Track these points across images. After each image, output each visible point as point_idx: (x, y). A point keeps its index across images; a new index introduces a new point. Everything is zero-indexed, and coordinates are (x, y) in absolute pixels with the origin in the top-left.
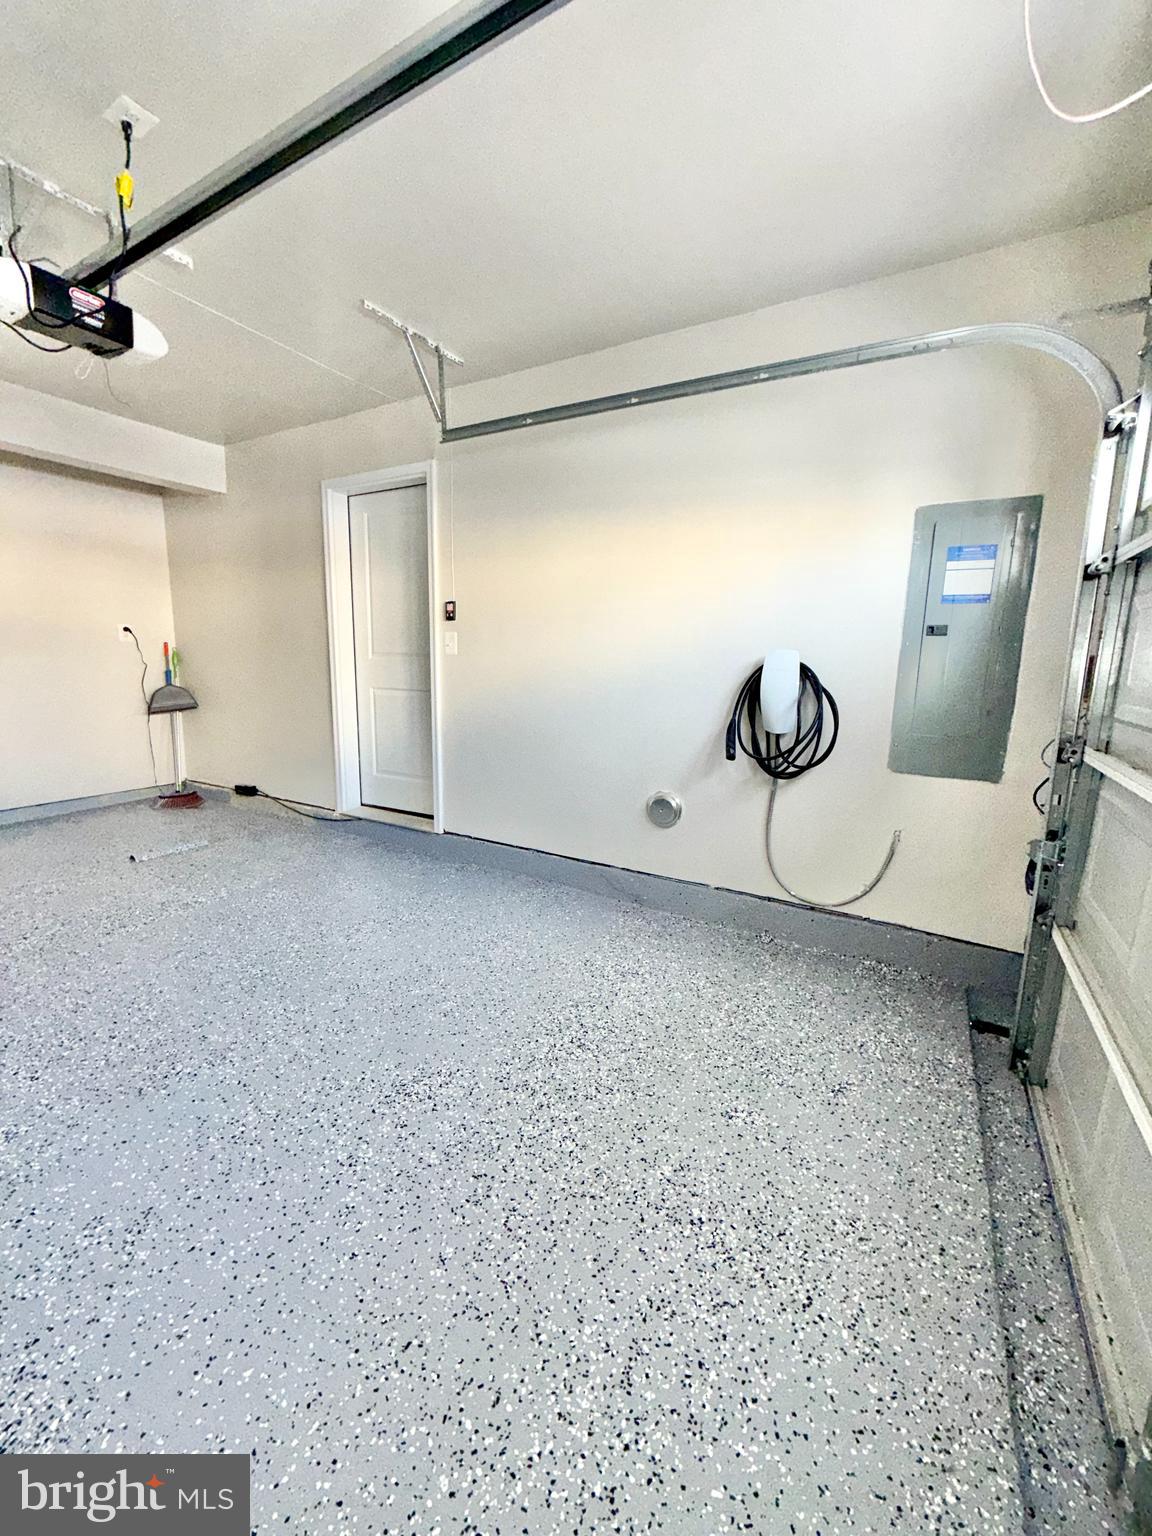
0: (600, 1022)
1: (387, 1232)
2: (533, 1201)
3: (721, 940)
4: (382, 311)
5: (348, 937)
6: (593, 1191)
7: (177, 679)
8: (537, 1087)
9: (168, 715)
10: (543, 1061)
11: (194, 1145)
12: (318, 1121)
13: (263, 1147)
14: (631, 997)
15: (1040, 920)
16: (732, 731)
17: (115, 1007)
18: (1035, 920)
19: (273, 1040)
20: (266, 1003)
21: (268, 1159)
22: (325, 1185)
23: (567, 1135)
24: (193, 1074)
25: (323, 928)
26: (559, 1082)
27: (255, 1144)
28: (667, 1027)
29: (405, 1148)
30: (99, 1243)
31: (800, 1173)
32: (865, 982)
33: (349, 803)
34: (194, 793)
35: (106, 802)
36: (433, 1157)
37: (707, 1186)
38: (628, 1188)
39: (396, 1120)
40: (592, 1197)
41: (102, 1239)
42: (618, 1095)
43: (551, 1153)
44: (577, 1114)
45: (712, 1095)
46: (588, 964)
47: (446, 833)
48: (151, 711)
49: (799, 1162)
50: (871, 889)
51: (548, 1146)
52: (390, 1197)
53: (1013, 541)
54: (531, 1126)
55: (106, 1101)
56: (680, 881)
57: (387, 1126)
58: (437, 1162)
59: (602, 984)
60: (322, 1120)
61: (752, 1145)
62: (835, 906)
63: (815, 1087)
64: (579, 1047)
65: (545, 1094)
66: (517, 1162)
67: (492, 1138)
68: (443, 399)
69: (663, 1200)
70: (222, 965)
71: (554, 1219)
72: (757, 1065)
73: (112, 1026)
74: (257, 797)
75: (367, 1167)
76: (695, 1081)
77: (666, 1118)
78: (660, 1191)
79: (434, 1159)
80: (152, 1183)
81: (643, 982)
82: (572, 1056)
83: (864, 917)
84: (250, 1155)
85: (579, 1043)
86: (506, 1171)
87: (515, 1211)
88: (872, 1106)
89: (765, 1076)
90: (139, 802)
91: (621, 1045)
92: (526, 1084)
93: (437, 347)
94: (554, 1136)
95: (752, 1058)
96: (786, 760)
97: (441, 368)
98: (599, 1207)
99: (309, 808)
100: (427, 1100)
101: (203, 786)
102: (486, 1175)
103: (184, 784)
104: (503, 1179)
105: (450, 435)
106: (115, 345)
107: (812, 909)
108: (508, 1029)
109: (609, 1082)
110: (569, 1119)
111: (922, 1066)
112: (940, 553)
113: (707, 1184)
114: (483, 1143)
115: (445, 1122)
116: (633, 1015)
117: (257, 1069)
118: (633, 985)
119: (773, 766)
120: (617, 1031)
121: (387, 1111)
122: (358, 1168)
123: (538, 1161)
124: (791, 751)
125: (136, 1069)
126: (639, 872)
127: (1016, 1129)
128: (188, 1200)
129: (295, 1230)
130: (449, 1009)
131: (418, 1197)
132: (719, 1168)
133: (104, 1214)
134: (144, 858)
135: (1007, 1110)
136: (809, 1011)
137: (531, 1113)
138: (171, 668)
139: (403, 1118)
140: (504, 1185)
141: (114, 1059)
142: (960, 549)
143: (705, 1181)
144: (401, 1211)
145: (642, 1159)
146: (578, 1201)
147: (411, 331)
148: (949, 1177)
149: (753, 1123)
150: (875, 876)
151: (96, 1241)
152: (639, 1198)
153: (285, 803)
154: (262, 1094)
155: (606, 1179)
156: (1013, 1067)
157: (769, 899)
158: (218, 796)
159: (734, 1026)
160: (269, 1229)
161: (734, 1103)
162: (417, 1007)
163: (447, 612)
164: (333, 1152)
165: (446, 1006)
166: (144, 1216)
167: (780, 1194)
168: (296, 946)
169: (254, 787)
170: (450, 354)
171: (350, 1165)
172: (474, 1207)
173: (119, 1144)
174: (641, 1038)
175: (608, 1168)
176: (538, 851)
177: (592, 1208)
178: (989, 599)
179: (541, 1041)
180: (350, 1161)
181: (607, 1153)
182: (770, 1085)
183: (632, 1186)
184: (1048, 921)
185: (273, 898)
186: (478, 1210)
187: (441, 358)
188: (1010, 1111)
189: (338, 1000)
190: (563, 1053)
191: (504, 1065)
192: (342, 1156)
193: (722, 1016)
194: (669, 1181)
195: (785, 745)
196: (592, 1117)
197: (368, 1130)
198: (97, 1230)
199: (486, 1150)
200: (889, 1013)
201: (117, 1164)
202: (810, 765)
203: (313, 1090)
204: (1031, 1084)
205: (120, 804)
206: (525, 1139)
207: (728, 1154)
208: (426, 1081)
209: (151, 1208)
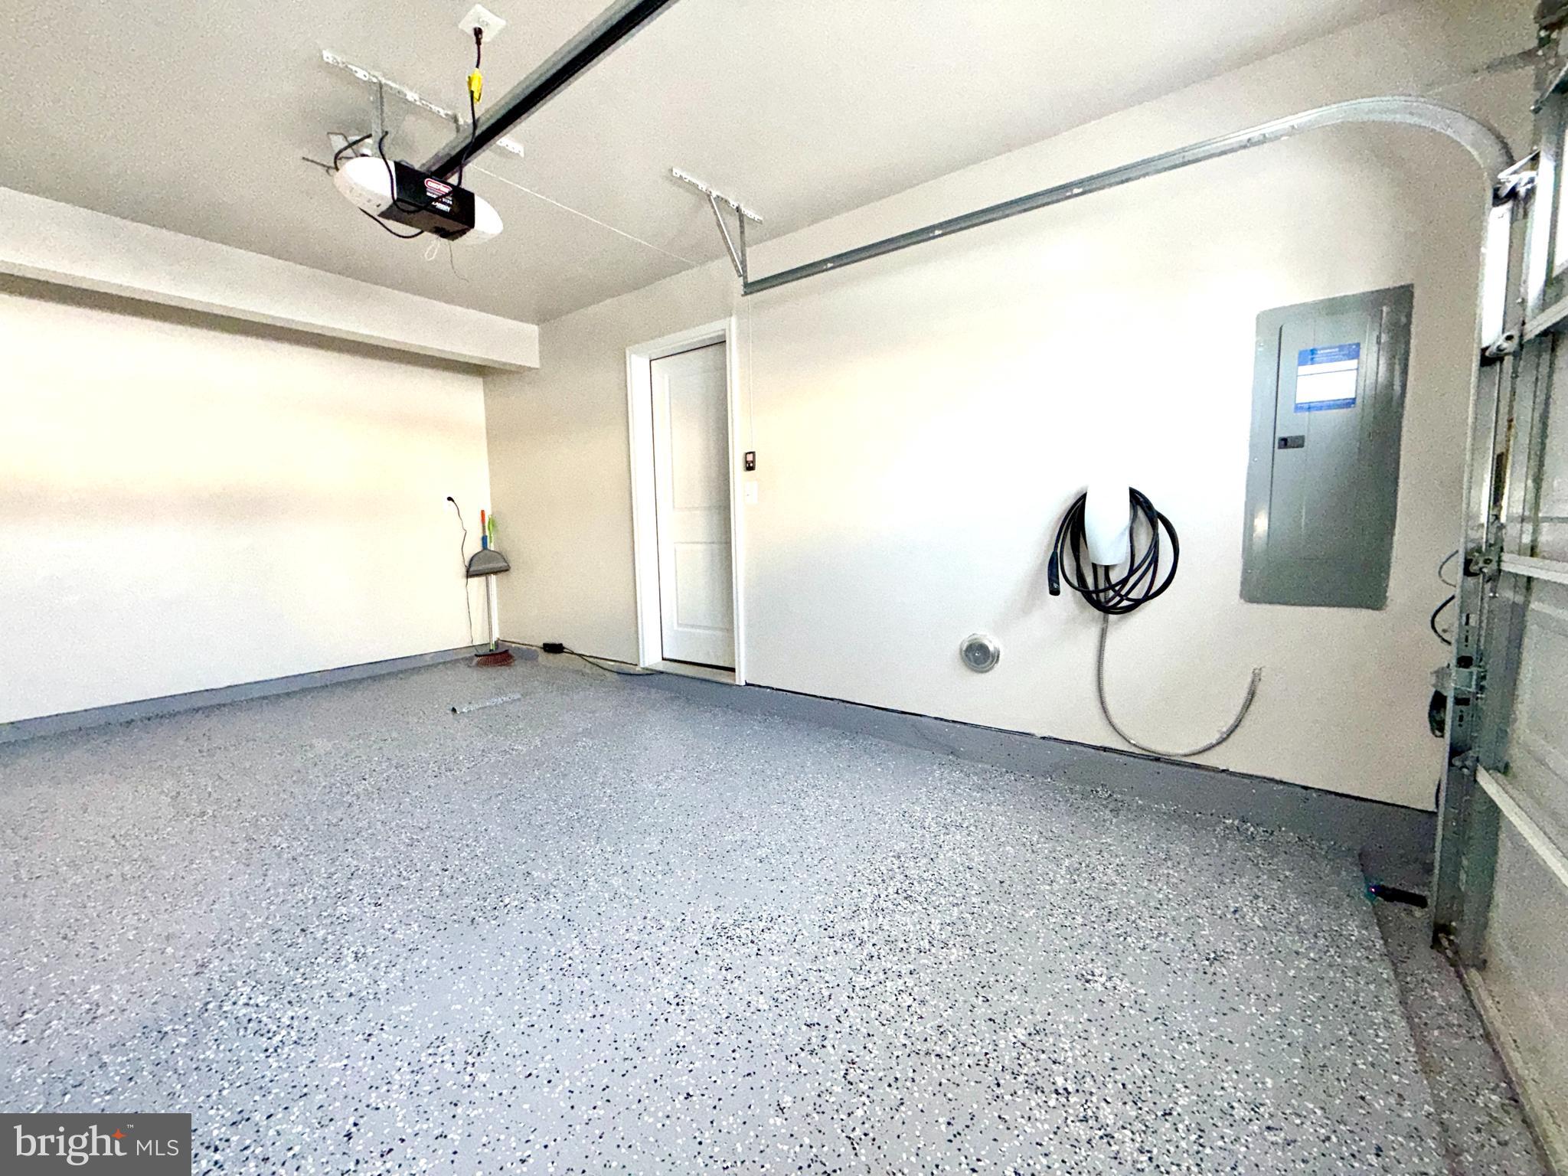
0: (926, 874)
1: (721, 1075)
2: (873, 1055)
3: (1051, 795)
4: (689, 178)
5: (659, 784)
6: (937, 1049)
7: (492, 544)
8: (865, 938)
9: (483, 579)
10: (869, 911)
11: (525, 975)
12: (642, 959)
13: (591, 981)
14: (957, 851)
15: (1457, 762)
16: (1054, 564)
17: (446, 843)
18: (1451, 764)
19: (593, 878)
20: (584, 843)
21: (596, 993)
22: (655, 1023)
23: (903, 988)
24: (519, 907)
25: (633, 775)
26: (887, 933)
27: (583, 977)
28: (1001, 882)
29: (732, 991)
30: (442, 1062)
31: (1180, 1048)
32: (1230, 843)
33: (650, 658)
34: (506, 651)
35: (428, 660)
36: (762, 1002)
37: (1070, 1054)
38: (977, 1049)
39: (720, 962)
40: (937, 1055)
41: (445, 1059)
42: (954, 950)
43: (887, 1005)
44: (911, 967)
45: (1062, 956)
46: (907, 815)
47: (747, 684)
48: (469, 574)
49: (1176, 1035)
50: (1229, 735)
51: (883, 999)
52: (721, 1039)
53: (1379, 338)
54: (862, 977)
55: (442, 928)
56: (1001, 730)
57: (712, 967)
58: (766, 1007)
59: (923, 836)
60: (646, 958)
61: (1118, 1013)
62: (1186, 756)
63: (1186, 953)
64: (906, 898)
65: (874, 945)
66: (851, 1012)
67: (822, 986)
68: (743, 255)
69: (1020, 1065)
70: (540, 807)
71: (898, 1076)
72: (1111, 926)
73: (444, 859)
74: (564, 654)
75: (695, 1007)
76: (1041, 940)
77: (1012, 977)
78: (1015, 1054)
79: (762, 1004)
80: (487, 1008)
81: (969, 835)
82: (900, 908)
83: (1222, 768)
84: (579, 987)
85: (905, 895)
86: (839, 1021)
87: (853, 1064)
88: (1259, 978)
89: (1122, 939)
90: (457, 661)
91: (951, 898)
92: (852, 933)
93: (737, 208)
94: (888, 989)
95: (1104, 918)
96: (1118, 593)
97: (742, 227)
98: (946, 1066)
99: (612, 663)
100: (750, 945)
101: (513, 645)
102: (818, 1024)
103: (497, 644)
104: (838, 1030)
105: (751, 288)
106: (460, 227)
107: (1157, 760)
108: (827, 877)
109: (943, 937)
110: (903, 972)
111: (1316, 936)
112: (1290, 356)
113: (1071, 1052)
114: (812, 991)
115: (771, 968)
116: (961, 868)
117: (580, 905)
118: (958, 837)
119: (1103, 600)
120: (946, 884)
121: (709, 953)
122: (686, 1008)
123: (874, 1014)
124: (1124, 582)
125: (467, 900)
126: (954, 722)
127: (1454, 1019)
128: (522, 1027)
129: (628, 1065)
130: (764, 856)
131: (750, 1042)
132: (1082, 1034)
133: (446, 1035)
134: (464, 710)
135: (1436, 994)
136: (1166, 872)
137: (860, 963)
138: (487, 534)
139: (727, 961)
140: (839, 1035)
141: (447, 890)
142: (1313, 352)
143: (1067, 1049)
144: (733, 1055)
145: (990, 1020)
146: (924, 1060)
147: (714, 195)
148: (1373, 1065)
149: (1115, 988)
150: (1231, 721)
151: (440, 1059)
152: (991, 1060)
153: (591, 660)
154: (586, 929)
155: (951, 1039)
156: (1436, 944)
157: (1105, 749)
158: (527, 654)
159: (1078, 884)
160: (602, 1062)
161: (1090, 966)
162: (732, 853)
163: (747, 462)
164: (659, 990)
165: (761, 853)
166: (482, 1039)
167: (1159, 1068)
168: (609, 791)
169: (561, 645)
170: (749, 213)
171: (678, 1004)
172: (809, 1057)
173: (456, 970)
174: (974, 892)
175: (953, 1026)
176: (843, 701)
177: (940, 1067)
178: (1354, 403)
179: (864, 891)
180: (677, 1000)
181: (949, 1010)
182: (1130, 949)
183: (982, 1048)
184: (1468, 763)
185: (584, 747)
186: (815, 1060)
187: (741, 217)
188: (1443, 995)
189: (652, 843)
190: (889, 904)
191: (828, 913)
192: (670, 995)
193: (1063, 872)
194: (1024, 1045)
195: (1115, 577)
196: (928, 971)
197: (692, 970)
198: (441, 1049)
199: (817, 997)
200: (1265, 877)
201: (455, 988)
202: (1148, 597)
203: (635, 928)
204: (1466, 967)
205: (440, 663)
206: (857, 989)
207: (1090, 1020)
208: (747, 925)
209: (488, 1032)
